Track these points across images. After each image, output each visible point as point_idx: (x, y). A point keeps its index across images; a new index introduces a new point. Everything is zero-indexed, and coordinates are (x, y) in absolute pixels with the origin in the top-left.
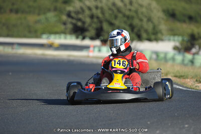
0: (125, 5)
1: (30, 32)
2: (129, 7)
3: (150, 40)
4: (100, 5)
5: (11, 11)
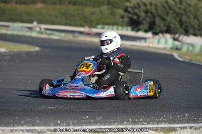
0: (176, 4)
1: (86, 22)
3: (195, 35)
4: (154, 2)
5: (69, 3)
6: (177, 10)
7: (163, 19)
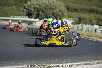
1: (5, 14)
6: (51, 7)
7: (43, 12)
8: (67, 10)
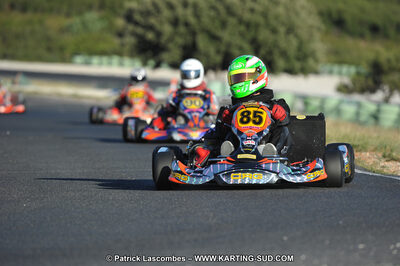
1: (49, 49)
2: (250, 4)
5: (12, 7)
6: (247, 16)
7: (214, 38)
8: (323, 27)
